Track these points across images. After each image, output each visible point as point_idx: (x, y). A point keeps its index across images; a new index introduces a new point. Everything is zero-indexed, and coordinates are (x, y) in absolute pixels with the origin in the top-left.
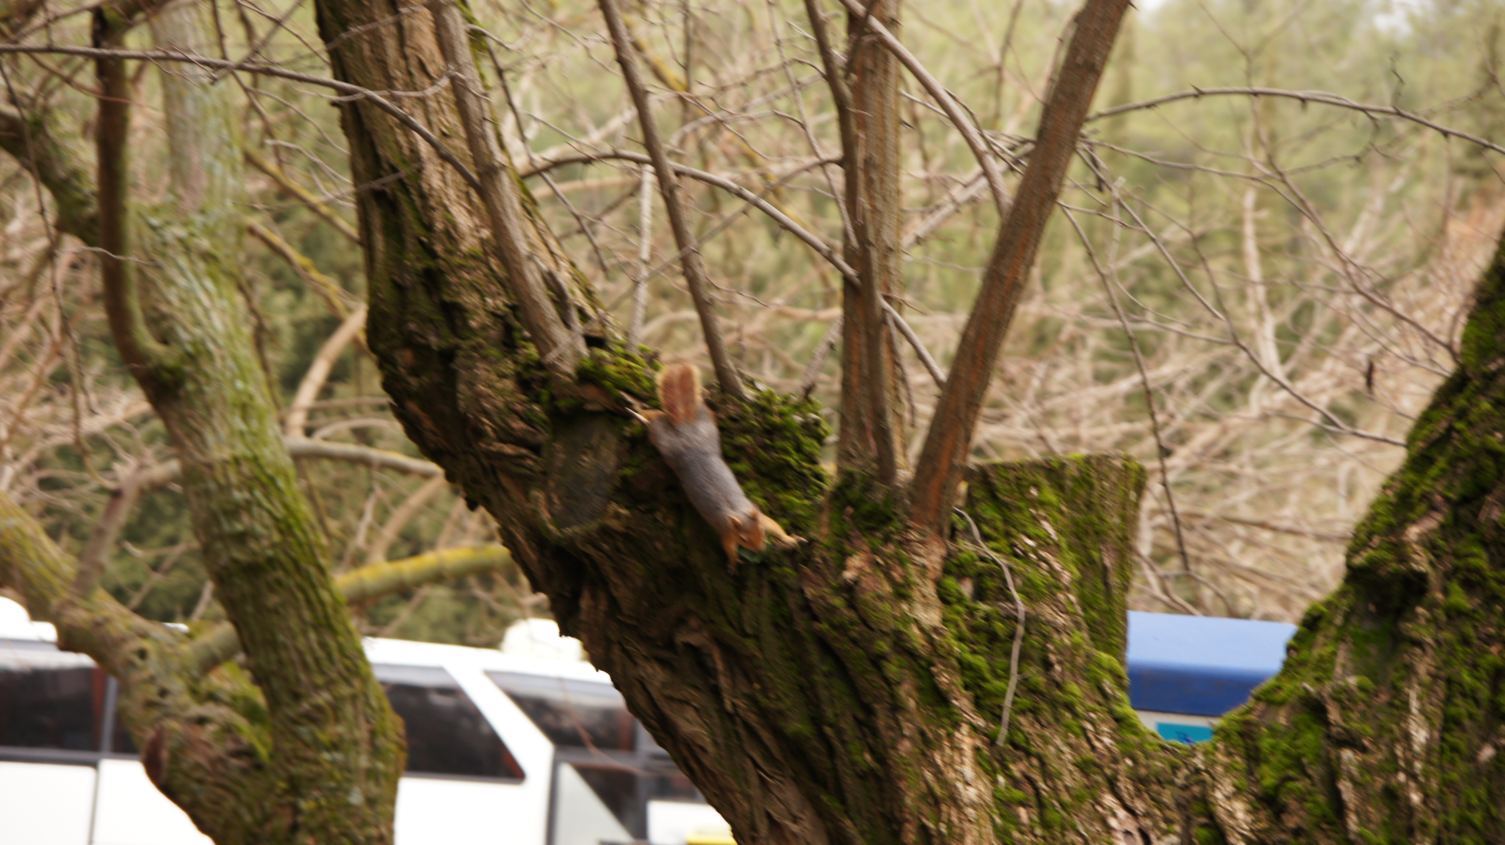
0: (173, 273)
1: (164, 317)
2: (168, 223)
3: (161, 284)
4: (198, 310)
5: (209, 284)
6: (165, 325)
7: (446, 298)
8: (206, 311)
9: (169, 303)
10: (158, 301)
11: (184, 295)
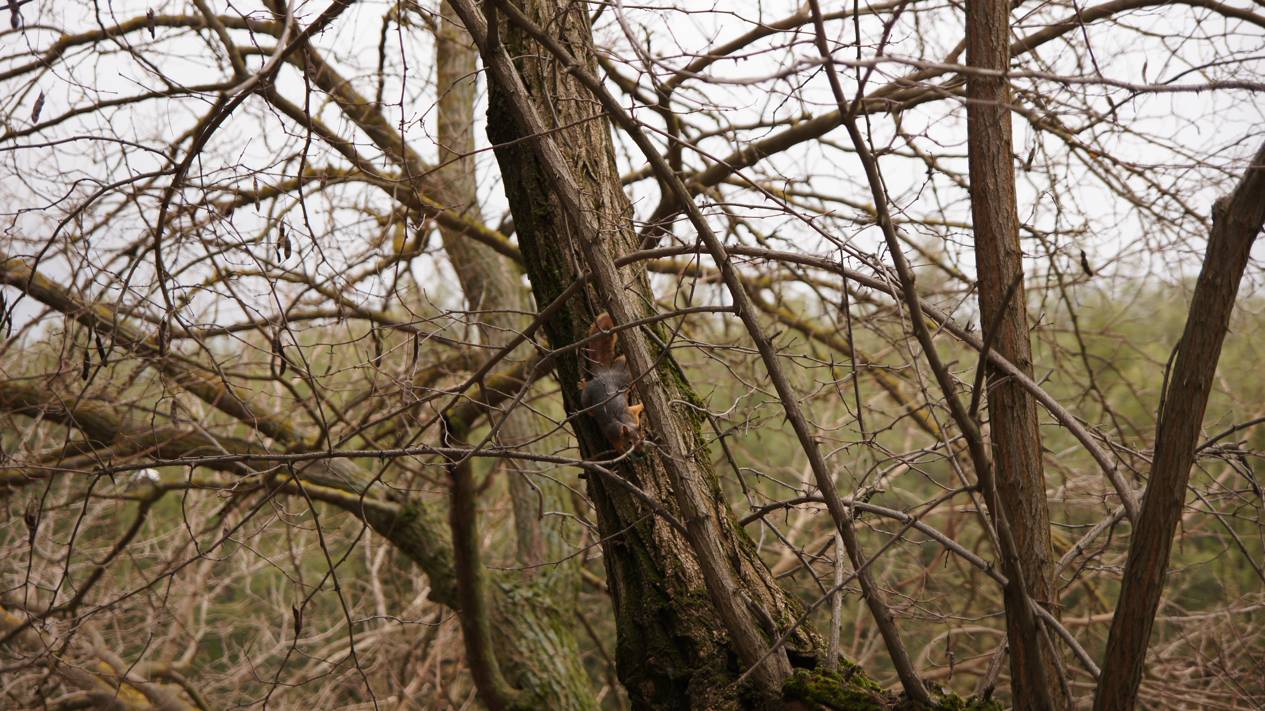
0: (523, 628)
1: (517, 665)
2: (517, 587)
3: (513, 638)
4: (545, 657)
5: (552, 634)
6: (519, 672)
7: (679, 634)
8: (551, 658)
9: (521, 654)
10: (511, 653)
11: (532, 646)
